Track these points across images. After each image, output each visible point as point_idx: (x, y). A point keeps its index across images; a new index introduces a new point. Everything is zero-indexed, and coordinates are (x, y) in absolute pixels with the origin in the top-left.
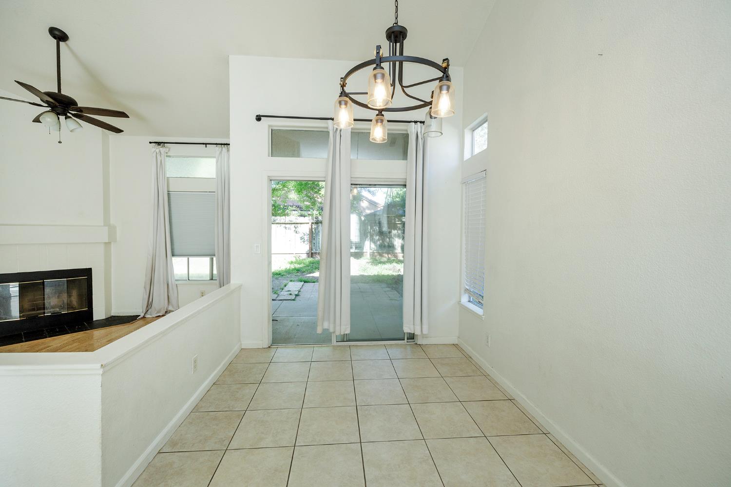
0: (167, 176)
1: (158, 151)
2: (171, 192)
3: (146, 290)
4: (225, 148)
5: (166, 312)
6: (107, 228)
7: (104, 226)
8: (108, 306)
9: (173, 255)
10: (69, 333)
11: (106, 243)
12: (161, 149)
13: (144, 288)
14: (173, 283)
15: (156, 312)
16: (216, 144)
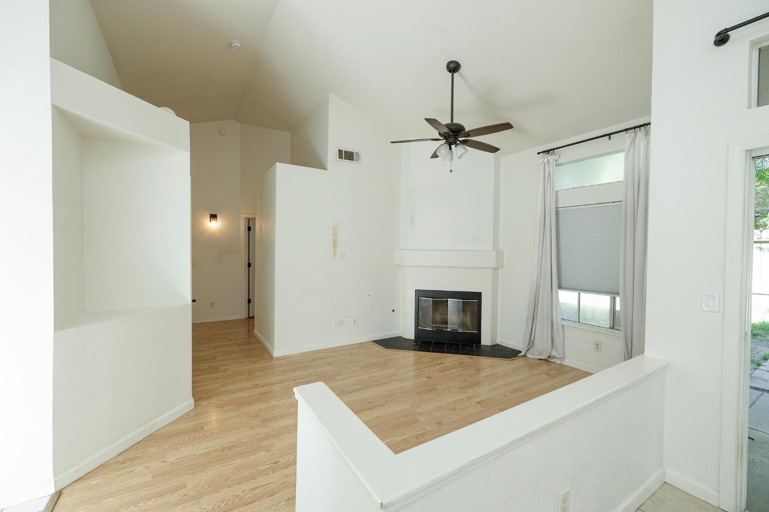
0: (556, 190)
1: (545, 161)
2: (560, 209)
3: (528, 324)
4: (640, 133)
5: (549, 356)
6: (495, 252)
7: (493, 250)
8: (494, 333)
9: (560, 287)
10: (460, 354)
11: (493, 268)
12: (550, 157)
13: (527, 321)
14: (559, 322)
15: (538, 353)
16: (626, 130)
